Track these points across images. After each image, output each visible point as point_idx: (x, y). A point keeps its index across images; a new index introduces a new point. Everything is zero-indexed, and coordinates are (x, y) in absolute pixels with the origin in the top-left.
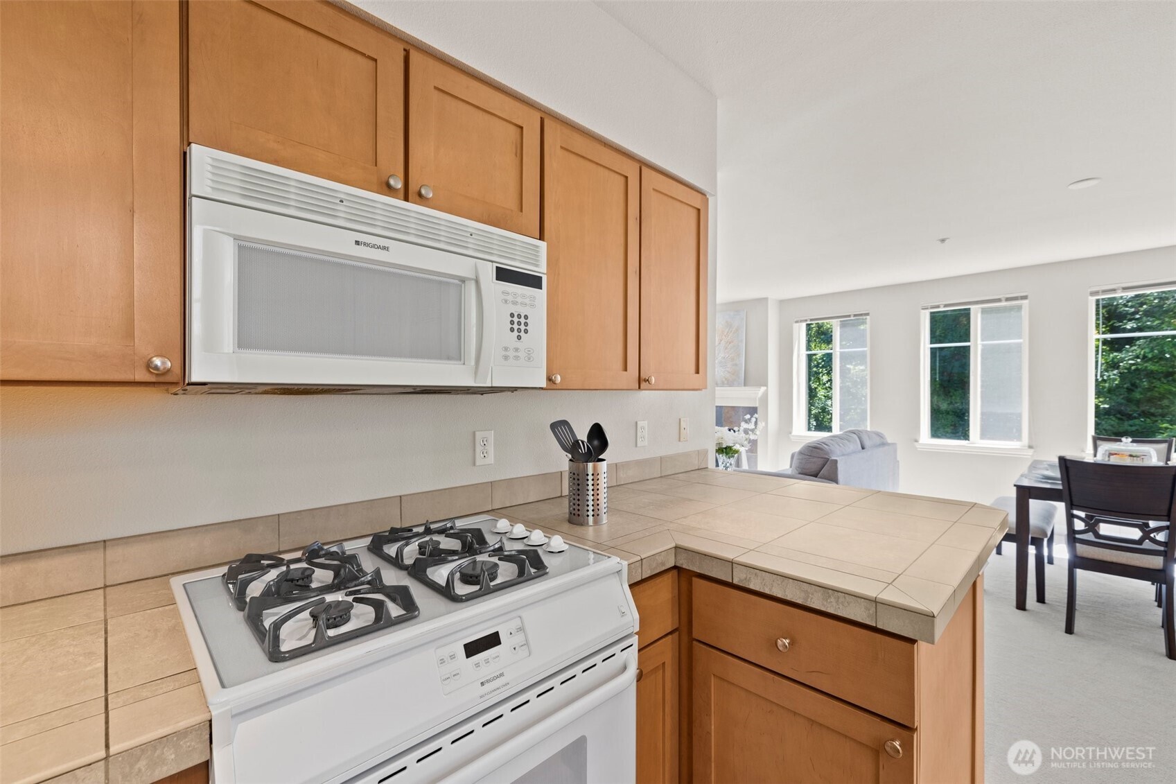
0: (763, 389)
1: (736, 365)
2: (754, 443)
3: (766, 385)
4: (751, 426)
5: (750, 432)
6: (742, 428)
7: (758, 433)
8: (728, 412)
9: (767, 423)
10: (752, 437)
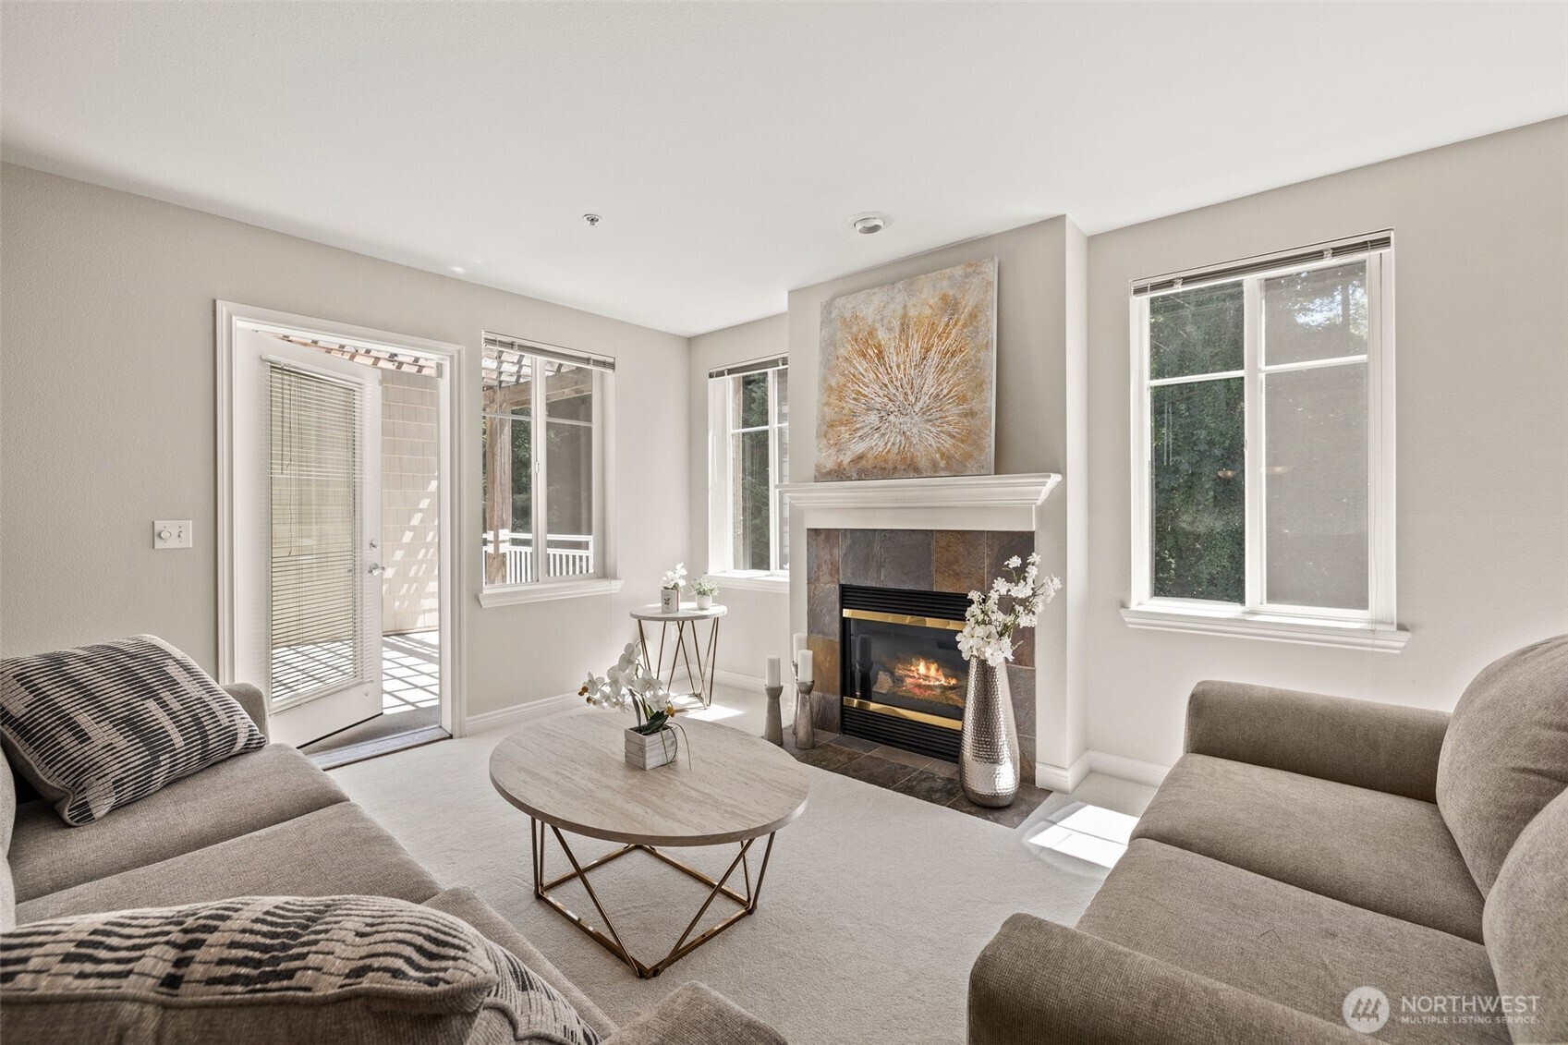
0: (1055, 479)
1: (971, 414)
2: (1024, 640)
3: (1060, 469)
4: (1021, 591)
5: (1018, 608)
6: (994, 596)
7: (1039, 609)
8: (947, 548)
9: (1064, 581)
10: (1025, 621)
